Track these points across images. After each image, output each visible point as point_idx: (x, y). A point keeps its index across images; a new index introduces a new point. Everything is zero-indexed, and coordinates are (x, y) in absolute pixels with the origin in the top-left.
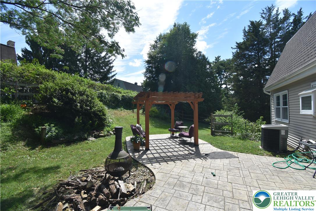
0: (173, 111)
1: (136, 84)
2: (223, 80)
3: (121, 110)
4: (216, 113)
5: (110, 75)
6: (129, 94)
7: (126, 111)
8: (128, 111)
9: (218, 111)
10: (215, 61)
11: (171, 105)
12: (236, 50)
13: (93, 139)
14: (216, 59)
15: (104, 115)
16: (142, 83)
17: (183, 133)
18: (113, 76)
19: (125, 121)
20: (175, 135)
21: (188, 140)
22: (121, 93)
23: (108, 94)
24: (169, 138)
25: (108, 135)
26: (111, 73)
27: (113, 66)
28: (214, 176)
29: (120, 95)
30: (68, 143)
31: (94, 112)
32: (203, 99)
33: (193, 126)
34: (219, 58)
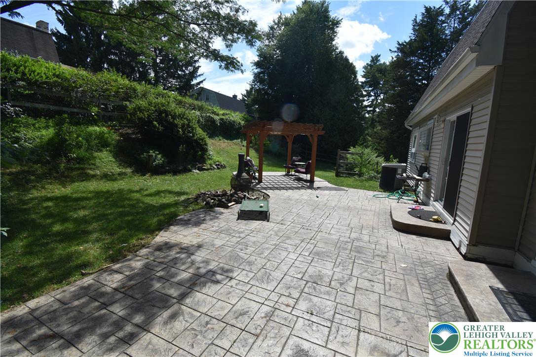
0: (291, 144)
1: (235, 96)
2: (380, 98)
3: (220, 140)
4: (350, 150)
5: (194, 82)
6: (229, 117)
7: (226, 141)
8: (229, 141)
9: (352, 148)
10: (370, 63)
11: (288, 136)
12: (396, 54)
13: (197, 171)
14: (372, 61)
15: (206, 144)
16: (243, 95)
17: (299, 169)
18: (199, 84)
19: (227, 155)
20: (290, 173)
21: (304, 176)
22: (218, 115)
23: (202, 116)
24: (284, 176)
25: (211, 169)
26: (196, 78)
27: (199, 67)
28: (318, 197)
29: (216, 118)
30: (175, 172)
31: (196, 140)
32: (324, 132)
33: (310, 161)
34: (377, 59)
